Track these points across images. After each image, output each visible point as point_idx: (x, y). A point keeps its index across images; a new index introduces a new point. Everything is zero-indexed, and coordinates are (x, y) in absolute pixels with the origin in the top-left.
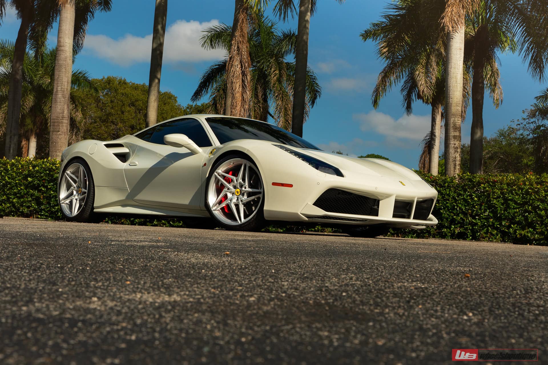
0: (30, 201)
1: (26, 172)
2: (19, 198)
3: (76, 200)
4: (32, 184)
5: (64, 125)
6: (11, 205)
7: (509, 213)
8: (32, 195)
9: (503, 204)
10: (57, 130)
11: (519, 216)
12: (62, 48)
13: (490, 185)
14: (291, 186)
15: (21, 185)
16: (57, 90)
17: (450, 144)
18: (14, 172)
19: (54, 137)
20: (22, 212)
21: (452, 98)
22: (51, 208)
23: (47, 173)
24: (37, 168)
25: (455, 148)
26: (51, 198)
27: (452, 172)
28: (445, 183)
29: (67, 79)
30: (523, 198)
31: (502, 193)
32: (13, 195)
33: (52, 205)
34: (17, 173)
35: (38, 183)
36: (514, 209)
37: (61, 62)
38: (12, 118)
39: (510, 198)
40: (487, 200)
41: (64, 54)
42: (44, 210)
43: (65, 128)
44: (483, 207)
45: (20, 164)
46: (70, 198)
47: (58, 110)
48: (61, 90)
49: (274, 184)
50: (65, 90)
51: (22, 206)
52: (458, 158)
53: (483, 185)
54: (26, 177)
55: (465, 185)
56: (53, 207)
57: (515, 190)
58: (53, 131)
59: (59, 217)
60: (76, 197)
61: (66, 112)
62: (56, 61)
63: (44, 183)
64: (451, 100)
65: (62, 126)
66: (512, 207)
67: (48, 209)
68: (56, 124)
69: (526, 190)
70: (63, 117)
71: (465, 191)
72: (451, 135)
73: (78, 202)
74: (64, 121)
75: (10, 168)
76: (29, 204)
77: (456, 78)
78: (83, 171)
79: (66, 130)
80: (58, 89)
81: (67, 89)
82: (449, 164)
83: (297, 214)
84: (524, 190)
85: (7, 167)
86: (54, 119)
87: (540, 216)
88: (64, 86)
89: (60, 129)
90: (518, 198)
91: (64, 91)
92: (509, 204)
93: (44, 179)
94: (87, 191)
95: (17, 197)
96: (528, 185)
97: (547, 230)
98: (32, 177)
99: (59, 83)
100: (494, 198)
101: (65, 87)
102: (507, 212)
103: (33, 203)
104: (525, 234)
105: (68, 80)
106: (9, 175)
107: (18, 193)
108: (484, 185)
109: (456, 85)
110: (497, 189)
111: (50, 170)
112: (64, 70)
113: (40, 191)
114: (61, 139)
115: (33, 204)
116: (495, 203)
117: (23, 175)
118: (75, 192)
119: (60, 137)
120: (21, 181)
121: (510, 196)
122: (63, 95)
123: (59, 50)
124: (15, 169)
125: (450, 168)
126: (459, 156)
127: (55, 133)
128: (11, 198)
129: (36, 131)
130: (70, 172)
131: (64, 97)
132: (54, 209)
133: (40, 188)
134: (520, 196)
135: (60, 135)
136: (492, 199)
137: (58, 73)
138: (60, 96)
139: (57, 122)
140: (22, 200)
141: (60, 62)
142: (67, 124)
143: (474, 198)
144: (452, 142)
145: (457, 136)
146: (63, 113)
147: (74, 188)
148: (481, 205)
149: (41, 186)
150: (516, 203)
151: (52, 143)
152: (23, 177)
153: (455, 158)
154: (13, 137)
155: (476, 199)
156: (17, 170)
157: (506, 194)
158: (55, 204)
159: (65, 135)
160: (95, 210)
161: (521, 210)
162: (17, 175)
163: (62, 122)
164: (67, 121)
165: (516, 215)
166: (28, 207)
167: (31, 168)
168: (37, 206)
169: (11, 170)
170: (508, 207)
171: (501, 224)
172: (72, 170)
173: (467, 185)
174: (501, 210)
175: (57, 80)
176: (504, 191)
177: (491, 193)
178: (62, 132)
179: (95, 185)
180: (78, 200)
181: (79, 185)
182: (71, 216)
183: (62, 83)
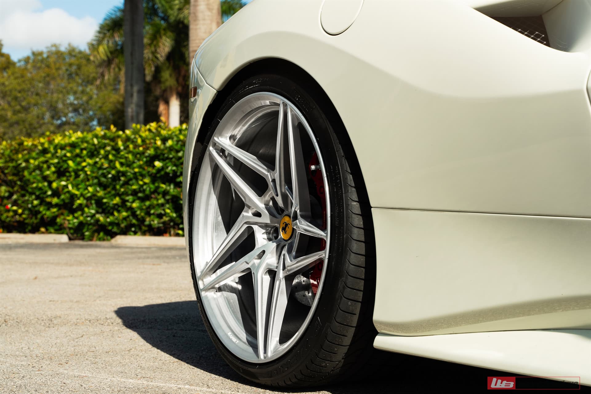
0: (163, 205)
1: (151, 152)
2: (142, 200)
3: (272, 273)
4: (162, 173)
6: (129, 213)
8: (165, 193)
15: (143, 176)
20: (150, 226)
24: (170, 143)
32: (132, 195)
34: (135, 155)
35: (174, 171)
45: (140, 136)
46: (241, 265)
47: (201, 34)
51: (148, 214)
54: (151, 161)
60: (271, 260)
73: (281, 285)
75: (123, 145)
76: (160, 211)
78: (299, 128)
85: (117, 144)
94: (326, 236)
95: (139, 198)
98: (162, 160)
103: (169, 208)
106: (121, 158)
107: (140, 192)
115: (168, 211)
117: (146, 157)
118: (261, 237)
120: (144, 169)
122: (207, 5)
124: (131, 146)
128: (128, 201)
129: (177, 89)
130: (232, 137)
138: (202, 7)
140: (148, 203)
147: (258, 214)
152: (146, 162)
156: (134, 149)
160: (380, 342)
166: (160, 216)
167: (159, 143)
168: (176, 212)
169: (125, 149)
172: (239, 131)
179: (373, 201)
180: (281, 274)
181: (279, 200)
182: (254, 360)
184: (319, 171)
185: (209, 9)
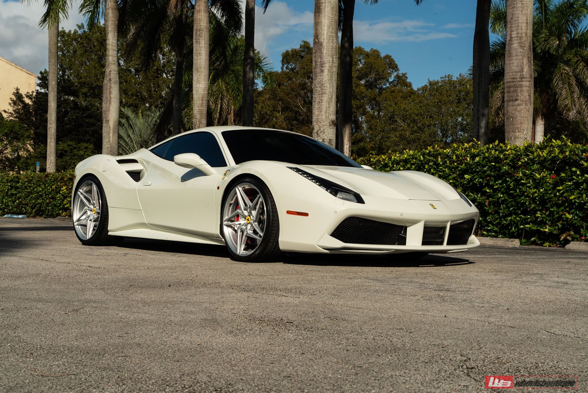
1: (463, 166)
4: (471, 184)
5: (525, 88)
10: (515, 98)
16: (511, 38)
18: (447, 167)
19: (510, 109)
22: (500, 220)
23: (492, 165)
24: (477, 159)
26: (500, 204)
29: (525, 18)
33: (501, 214)
34: (450, 169)
35: (480, 182)
38: (479, 92)
42: (491, 222)
43: (526, 94)
47: (514, 68)
48: (517, 37)
50: (524, 35)
54: (462, 174)
56: (505, 217)
58: (508, 101)
59: (513, 233)
61: (526, 69)
63: (488, 180)
65: (521, 91)
67: (497, 221)
68: (512, 89)
70: (521, 78)
74: (524, 83)
75: (442, 161)
79: (528, 97)
81: (526, 34)
85: (437, 160)
86: (509, 82)
88: (521, 29)
89: (517, 96)
91: (521, 38)
93: (489, 176)
98: (472, 173)
101: (524, 31)
105: (527, 20)
106: (440, 171)
111: (497, 160)
112: (519, 5)
113: (484, 193)
114: (520, 112)
117: (459, 171)
119: (519, 108)
120: (457, 180)
122: (520, 43)
124: (448, 162)
127: (511, 103)
129: (542, 110)
131: (522, 47)
132: (506, 221)
133: (484, 190)
135: (519, 105)
137: (511, 11)
138: (515, 45)
139: (514, 86)
142: (529, 87)
146: (522, 70)
149: (485, 187)
151: (507, 118)
154: (481, 118)
156: (450, 164)
158: (506, 213)
159: (526, 104)
162: (451, 171)
163: (520, 85)
164: (528, 83)
169: (443, 164)
175: (510, 22)
178: (522, 101)
183: (518, 26)
185: (521, 46)
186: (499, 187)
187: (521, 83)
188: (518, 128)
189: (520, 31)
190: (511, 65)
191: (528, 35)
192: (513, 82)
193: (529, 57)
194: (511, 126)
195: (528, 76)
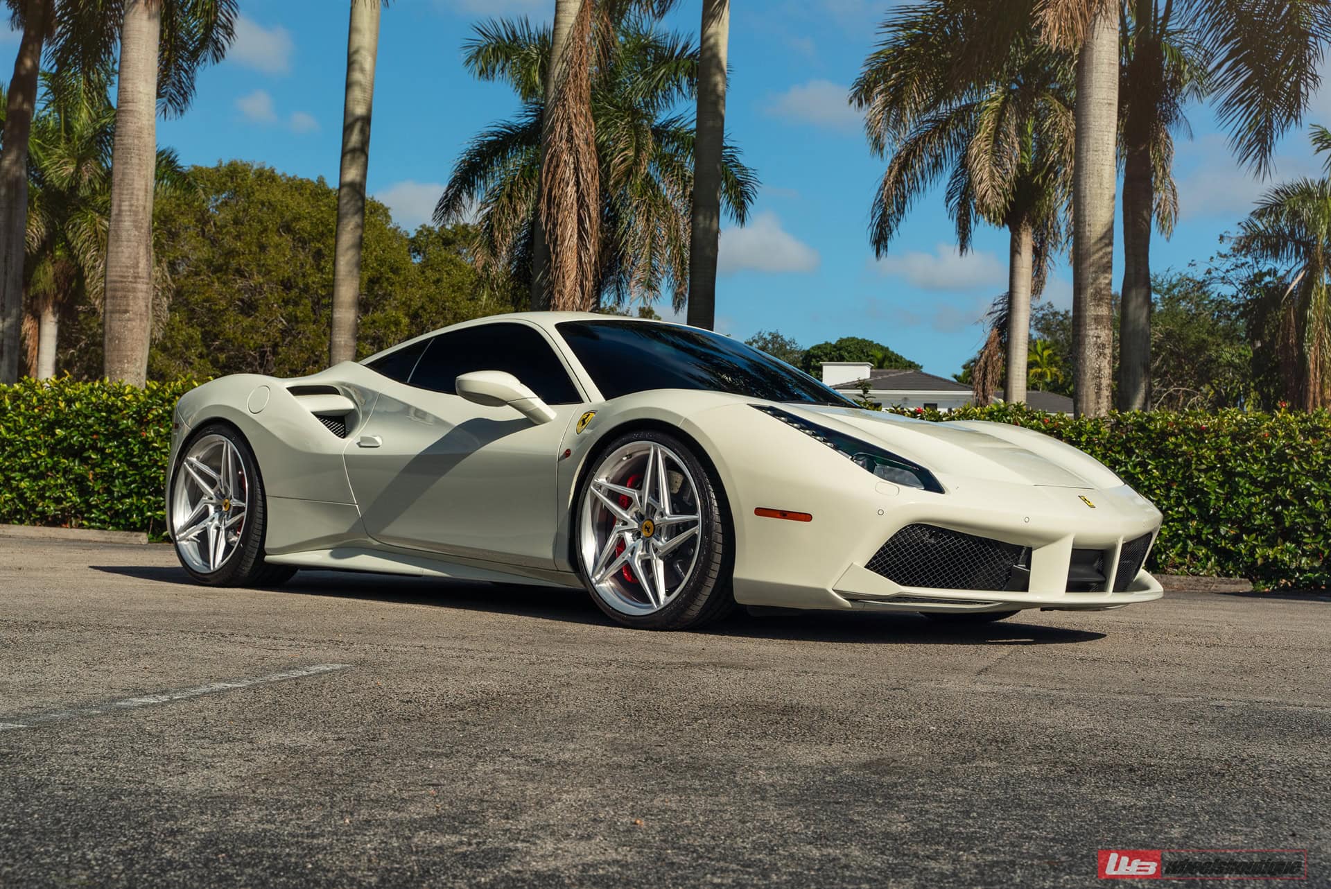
0: (62, 486)
1: (52, 415)
2: (35, 478)
3: (218, 529)
4: (65, 444)
5: (140, 295)
6: (14, 495)
7: (1237, 505)
8: (66, 471)
9: (1221, 485)
10: (123, 308)
11: (1260, 514)
12: (130, 106)
13: (1191, 438)
14: (807, 517)
15: (37, 447)
16: (120, 211)
17: (1087, 336)
18: (21, 414)
19: (116, 325)
20: (43, 513)
21: (1089, 225)
22: (113, 503)
23: (103, 417)
24: (78, 405)
25: (1099, 347)
26: (114, 478)
27: (1092, 405)
28: (1080, 434)
29: (143, 183)
30: (1271, 469)
31: (1220, 458)
32: (20, 471)
33: (116, 494)
34: (27, 418)
35: (81, 442)
36: (1249, 495)
37: (128, 141)
39: (1239, 469)
40: (1183, 474)
41: (136, 120)
42: (96, 506)
43: (142, 303)
44: (1173, 493)
45: (36, 394)
46: (201, 525)
47: (123, 260)
48: (130, 211)
49: (760, 512)
50: (141, 209)
51: (42, 497)
52: (1107, 371)
53: (1173, 439)
54: (50, 428)
55: (1129, 440)
56: (120, 499)
57: (1250, 450)
58: (112, 312)
59: (135, 523)
60: (218, 522)
61: (143, 263)
62: (117, 138)
63: (95, 441)
64: (1087, 228)
65: (135, 298)
66: (1245, 492)
67: (107, 505)
68: (119, 294)
69: (1277, 450)
70: (135, 277)
71: (1130, 452)
72: (1088, 313)
73: (222, 533)
74: (139, 286)
75: (11, 404)
76: (58, 494)
77: (1101, 176)
78: (234, 453)
79: (144, 309)
80: (124, 208)
81: (144, 208)
82: (1083, 384)
83: (825, 591)
84: (1274, 451)
86: (115, 282)
87: (1313, 514)
88: (138, 200)
89: (128, 305)
90: (1259, 470)
91: (136, 213)
92: (1238, 483)
93: (97, 433)
94: (245, 506)
95: (30, 476)
96: (1283, 437)
97: (1328, 546)
98: (67, 428)
99: (125, 192)
100: (1200, 471)
101: (141, 202)
102: (1231, 502)
103: (70, 491)
104: (1276, 557)
105: (147, 185)
106: (7, 421)
107: (32, 467)
108: (1177, 439)
109: (1099, 191)
110: (1209, 449)
111: (110, 409)
112: (135, 161)
113: (84, 461)
114: (131, 330)
115: (69, 494)
116: (1202, 483)
117: (43, 422)
118: (212, 509)
119: (130, 325)
120: (39, 438)
121: (1240, 465)
122: (134, 221)
123: (123, 111)
124: (23, 406)
125: (1087, 396)
126: (1107, 366)
127: (117, 315)
128: (14, 478)
129: (56, 296)
130: (198, 458)
131: (138, 228)
132: (122, 504)
133: (86, 455)
134: (1263, 464)
135: (129, 320)
136: (1196, 473)
137: (121, 167)
138: (127, 224)
139: (123, 289)
140: (42, 483)
141: (125, 142)
142: (147, 292)
143: (1151, 470)
144: (1091, 333)
145: (1102, 317)
146: (136, 266)
147: (211, 499)
148: (1168, 488)
149: (88, 450)
150: (1253, 481)
151: (110, 340)
152: (43, 429)
153: (1100, 369)
155: (1156, 473)
156: (27, 410)
157: (1230, 461)
158: (124, 492)
159: (141, 320)
160: (268, 558)
161: (1267, 498)
162: (28, 421)
163: (134, 288)
164: (145, 286)
165: (1254, 510)
166: (58, 501)
167: (62, 405)
168: (80, 496)
169: (13, 409)
170: (1234, 492)
171: (1216, 532)
173: (1134, 439)
174: (1217, 499)
175: (119, 185)
176: (1224, 452)
177: (1195, 459)
178: (135, 313)
179: (267, 493)
180: (223, 528)
181: (223, 490)
182: (206, 571)
183: (132, 193)
184: (243, 475)
185: (136, 227)
186: (113, 452)
187: (134, 285)
188: (127, 356)
189: (135, 202)
190: (120, 255)
191: (147, 209)
192: (122, 282)
193: (147, 245)
194: (116, 353)
195: (145, 275)
